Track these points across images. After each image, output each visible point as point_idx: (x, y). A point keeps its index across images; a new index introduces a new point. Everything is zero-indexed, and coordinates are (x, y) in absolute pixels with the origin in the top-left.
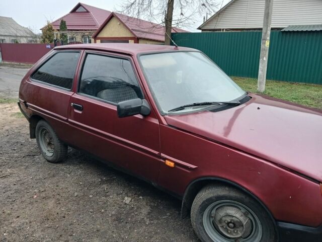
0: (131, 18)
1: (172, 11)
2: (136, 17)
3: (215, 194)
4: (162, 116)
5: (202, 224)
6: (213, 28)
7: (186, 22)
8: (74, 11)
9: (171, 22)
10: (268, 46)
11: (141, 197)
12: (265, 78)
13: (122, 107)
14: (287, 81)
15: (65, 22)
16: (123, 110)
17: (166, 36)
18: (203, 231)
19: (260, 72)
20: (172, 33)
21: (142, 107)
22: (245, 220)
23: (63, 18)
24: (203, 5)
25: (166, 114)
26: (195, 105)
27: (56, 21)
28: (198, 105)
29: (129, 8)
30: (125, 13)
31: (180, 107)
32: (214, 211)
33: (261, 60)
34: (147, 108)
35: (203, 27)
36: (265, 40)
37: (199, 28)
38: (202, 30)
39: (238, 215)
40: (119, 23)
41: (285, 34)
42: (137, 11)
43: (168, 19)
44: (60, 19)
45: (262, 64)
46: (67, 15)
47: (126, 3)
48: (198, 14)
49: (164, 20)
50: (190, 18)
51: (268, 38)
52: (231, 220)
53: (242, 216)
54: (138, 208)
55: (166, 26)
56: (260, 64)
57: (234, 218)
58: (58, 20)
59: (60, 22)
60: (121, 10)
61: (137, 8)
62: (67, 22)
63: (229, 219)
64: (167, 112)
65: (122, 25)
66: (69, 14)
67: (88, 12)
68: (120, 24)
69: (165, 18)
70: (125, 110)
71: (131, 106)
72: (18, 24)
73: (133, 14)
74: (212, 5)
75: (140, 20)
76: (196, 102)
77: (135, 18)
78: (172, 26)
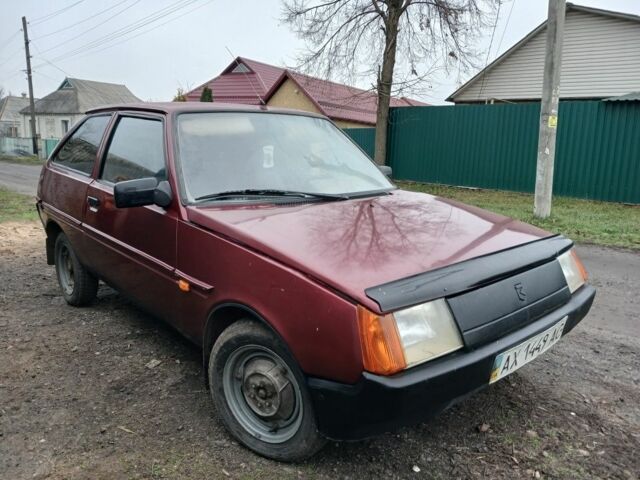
0: (314, 79)
1: (392, 66)
2: (324, 78)
3: (235, 334)
4: (185, 206)
5: (221, 390)
6: (476, 98)
7: (418, 86)
8: (228, 71)
9: (389, 87)
10: (555, 127)
11: (178, 361)
12: (551, 190)
13: (121, 190)
14: (617, 200)
15: (210, 91)
16: (121, 194)
17: (379, 113)
18: (224, 404)
19: (539, 178)
20: (390, 108)
21: (156, 193)
22: (282, 384)
23: (207, 84)
24: (452, 54)
25: (191, 204)
26: (248, 192)
27: (196, 90)
28: (256, 193)
29: (311, 62)
30: (302, 70)
31: (218, 192)
32: (241, 369)
33: (540, 153)
34: (166, 195)
35: (458, 96)
36: (547, 114)
37: (450, 99)
38: (456, 103)
39: (270, 375)
40: (296, 91)
41: (610, 107)
42: (326, 67)
43: (385, 82)
44: (203, 86)
45: (543, 161)
46: (215, 79)
47: (306, 53)
48: (443, 71)
49: (375, 84)
50: (425, 78)
51: (555, 111)
52: (262, 382)
53: (277, 375)
54: (162, 376)
55: (380, 94)
56: (539, 161)
57: (264, 380)
58: (199, 88)
59: (202, 91)
60: (295, 66)
61: (327, 61)
62: (213, 91)
63: (257, 381)
64: (194, 201)
65: (302, 94)
66: (218, 78)
67: (252, 73)
68: (298, 93)
69: (378, 80)
70: (125, 195)
71: (135, 188)
72: (134, 96)
73: (318, 72)
74: (468, 54)
75: (331, 83)
76: (251, 188)
77: (321, 80)
78: (392, 94)
